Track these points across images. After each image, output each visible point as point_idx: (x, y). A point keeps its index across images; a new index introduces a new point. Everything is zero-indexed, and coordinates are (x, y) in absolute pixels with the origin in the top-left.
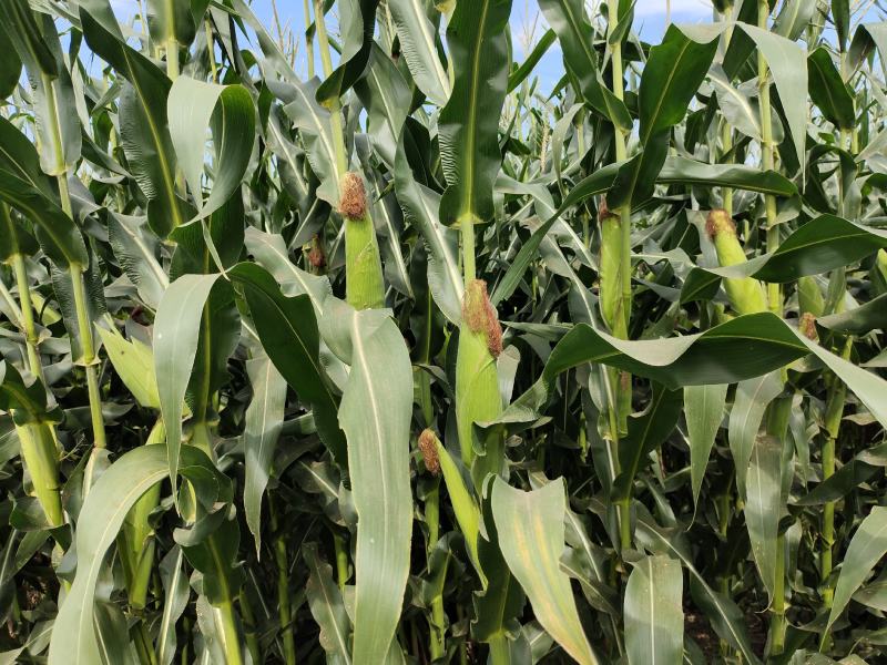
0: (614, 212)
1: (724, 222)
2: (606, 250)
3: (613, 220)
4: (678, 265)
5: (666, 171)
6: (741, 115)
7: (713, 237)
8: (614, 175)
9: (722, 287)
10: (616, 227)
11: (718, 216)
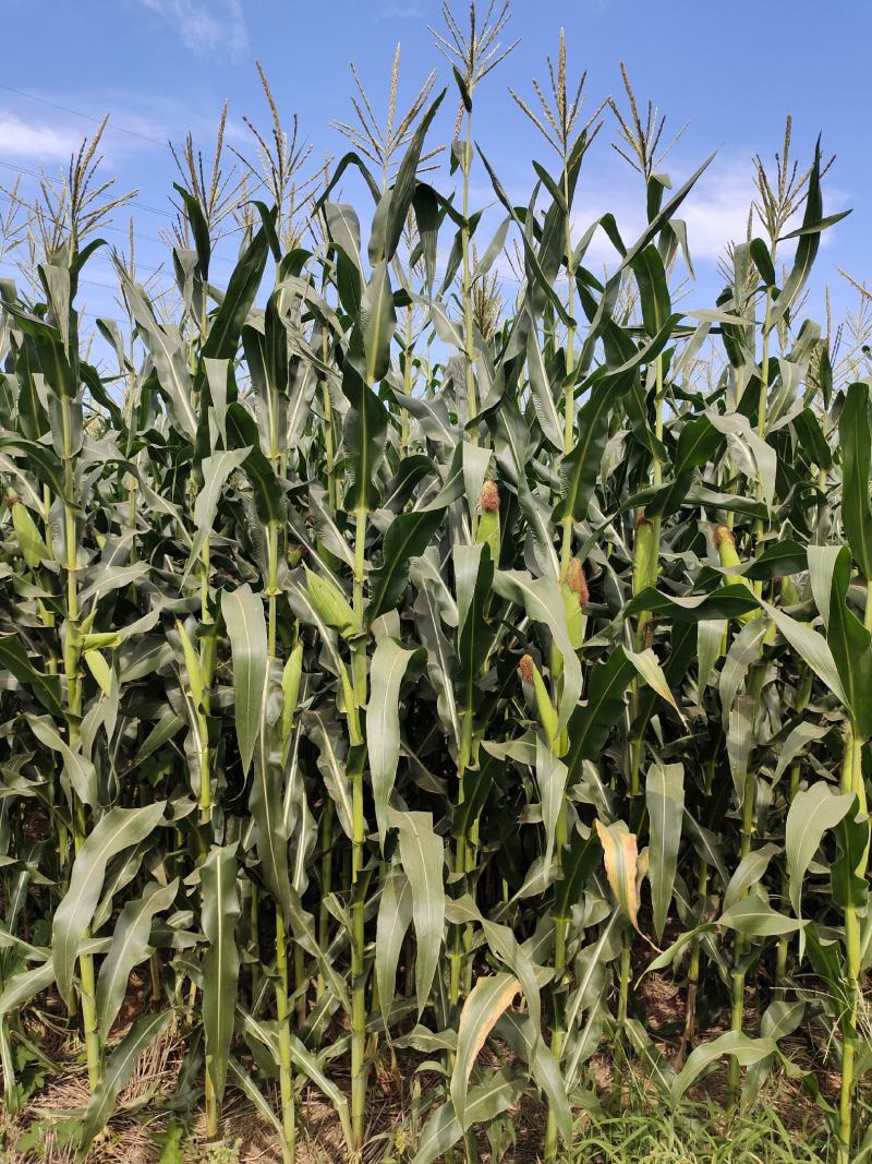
0: (649, 520)
1: (727, 536)
2: (641, 548)
3: (648, 526)
4: (690, 564)
5: (689, 496)
6: (744, 459)
7: (718, 545)
8: (653, 495)
9: (722, 582)
10: (649, 531)
11: (723, 531)
